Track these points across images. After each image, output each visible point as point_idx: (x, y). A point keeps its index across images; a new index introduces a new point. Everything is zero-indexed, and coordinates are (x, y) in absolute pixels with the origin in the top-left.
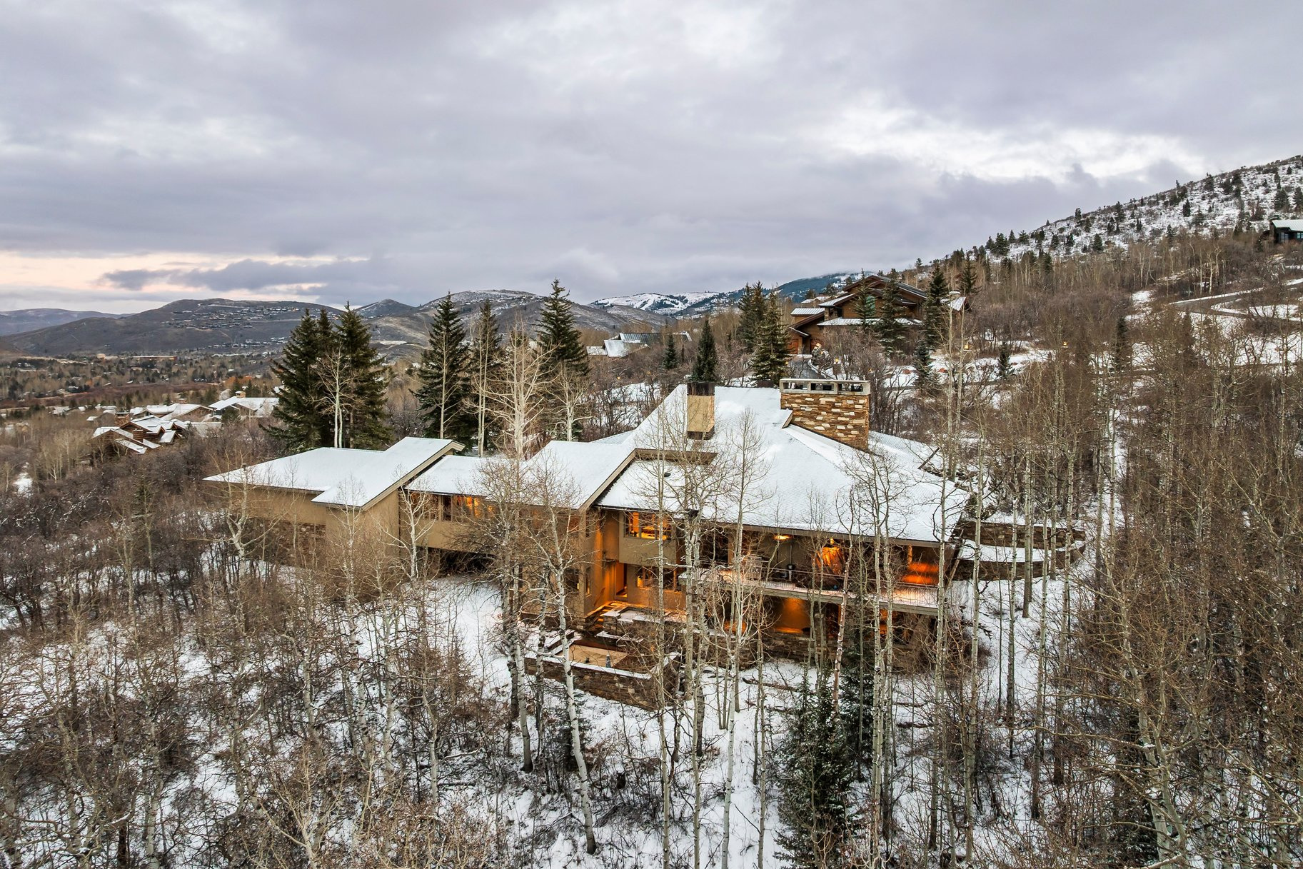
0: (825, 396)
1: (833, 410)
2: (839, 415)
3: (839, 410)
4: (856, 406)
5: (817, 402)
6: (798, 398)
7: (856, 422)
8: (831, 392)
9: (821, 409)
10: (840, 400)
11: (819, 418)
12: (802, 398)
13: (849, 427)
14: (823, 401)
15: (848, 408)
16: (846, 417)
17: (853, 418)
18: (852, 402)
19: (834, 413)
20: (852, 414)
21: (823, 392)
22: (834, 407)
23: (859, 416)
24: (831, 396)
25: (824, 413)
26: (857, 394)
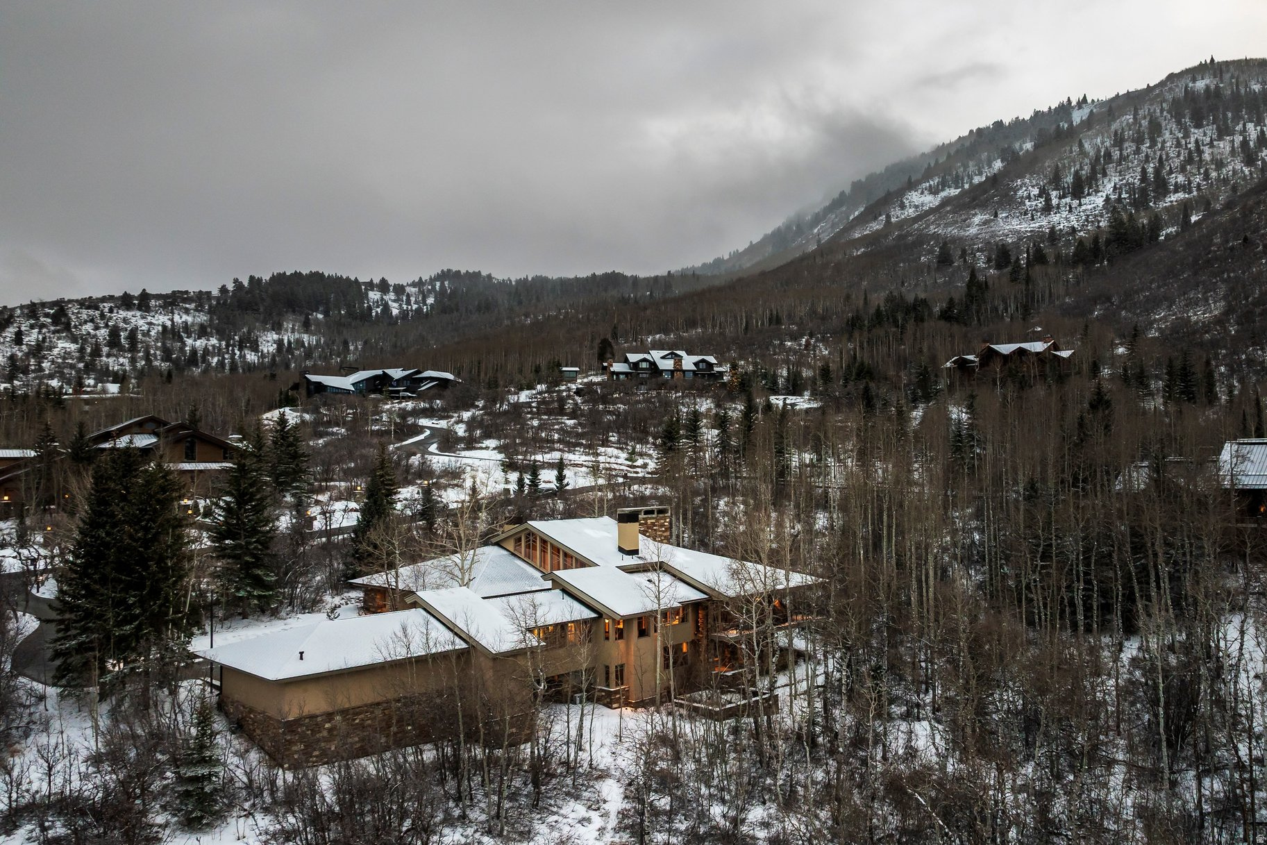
0: (650, 519)
1: (655, 528)
4: (666, 524)
5: (646, 523)
7: (665, 534)
8: (654, 516)
9: (649, 528)
10: (657, 520)
11: (648, 534)
13: (662, 538)
14: (649, 521)
15: (662, 525)
17: (664, 532)
18: (662, 521)
19: (655, 530)
20: (663, 529)
21: (649, 516)
22: (655, 526)
23: (666, 531)
24: (653, 518)
25: (650, 531)
26: (666, 515)
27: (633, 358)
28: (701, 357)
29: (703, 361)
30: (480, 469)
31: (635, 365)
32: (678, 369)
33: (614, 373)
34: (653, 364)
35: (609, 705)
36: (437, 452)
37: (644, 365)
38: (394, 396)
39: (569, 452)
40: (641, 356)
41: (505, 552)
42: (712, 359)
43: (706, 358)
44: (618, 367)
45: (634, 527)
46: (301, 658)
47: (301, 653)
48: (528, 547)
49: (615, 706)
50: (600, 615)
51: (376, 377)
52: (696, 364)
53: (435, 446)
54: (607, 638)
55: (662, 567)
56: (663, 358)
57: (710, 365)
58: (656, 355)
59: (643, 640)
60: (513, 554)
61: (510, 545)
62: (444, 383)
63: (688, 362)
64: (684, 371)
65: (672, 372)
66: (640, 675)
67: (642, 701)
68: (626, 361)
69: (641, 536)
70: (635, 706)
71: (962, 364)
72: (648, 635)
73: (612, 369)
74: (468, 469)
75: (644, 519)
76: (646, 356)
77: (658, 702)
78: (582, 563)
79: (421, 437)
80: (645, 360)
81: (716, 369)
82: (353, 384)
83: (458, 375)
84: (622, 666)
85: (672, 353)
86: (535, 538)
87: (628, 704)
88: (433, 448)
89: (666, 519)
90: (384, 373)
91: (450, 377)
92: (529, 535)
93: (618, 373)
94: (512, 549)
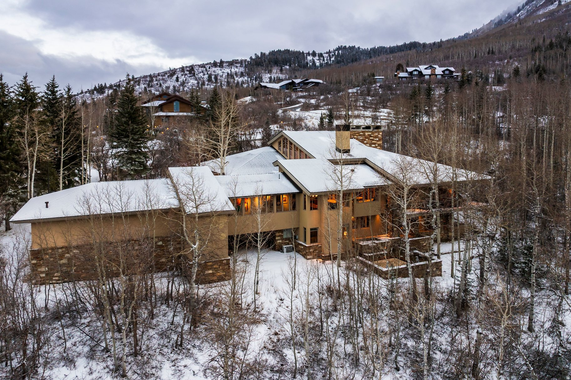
0: (367, 132)
2: (373, 140)
3: (372, 138)
4: (379, 136)
5: (364, 135)
6: (357, 133)
7: (379, 143)
8: (370, 130)
9: (366, 138)
10: (373, 133)
11: (365, 142)
12: (359, 133)
13: (377, 145)
14: (367, 134)
15: (376, 137)
16: (375, 141)
17: (378, 141)
18: (377, 134)
19: (371, 139)
20: (377, 139)
21: (367, 130)
22: (371, 137)
23: (379, 140)
24: (370, 132)
25: (367, 140)
26: (379, 130)
27: (410, 69)
28: (446, 68)
29: (447, 70)
30: (315, 118)
31: (411, 73)
32: (433, 74)
33: (400, 77)
34: (420, 73)
37: (415, 73)
38: (295, 91)
40: (414, 69)
42: (452, 69)
43: (449, 68)
44: (402, 74)
45: (347, 133)
46: (47, 207)
47: (47, 203)
48: (284, 147)
49: (308, 257)
51: (289, 84)
52: (443, 72)
54: (305, 208)
55: (364, 162)
56: (426, 69)
57: (451, 72)
58: (422, 68)
59: (332, 211)
60: (277, 152)
61: (276, 146)
62: (317, 84)
63: (439, 70)
64: (436, 75)
65: (430, 75)
67: (329, 256)
68: (407, 71)
70: (325, 259)
72: (338, 208)
73: (399, 76)
76: (417, 68)
77: (340, 258)
78: (307, 156)
79: (296, 106)
80: (416, 70)
81: (454, 74)
82: (280, 87)
83: (325, 80)
84: (316, 229)
85: (431, 66)
86: (287, 141)
87: (319, 257)
88: (298, 110)
89: (379, 133)
90: (292, 81)
91: (321, 81)
92: (284, 139)
93: (402, 78)
94: (277, 148)
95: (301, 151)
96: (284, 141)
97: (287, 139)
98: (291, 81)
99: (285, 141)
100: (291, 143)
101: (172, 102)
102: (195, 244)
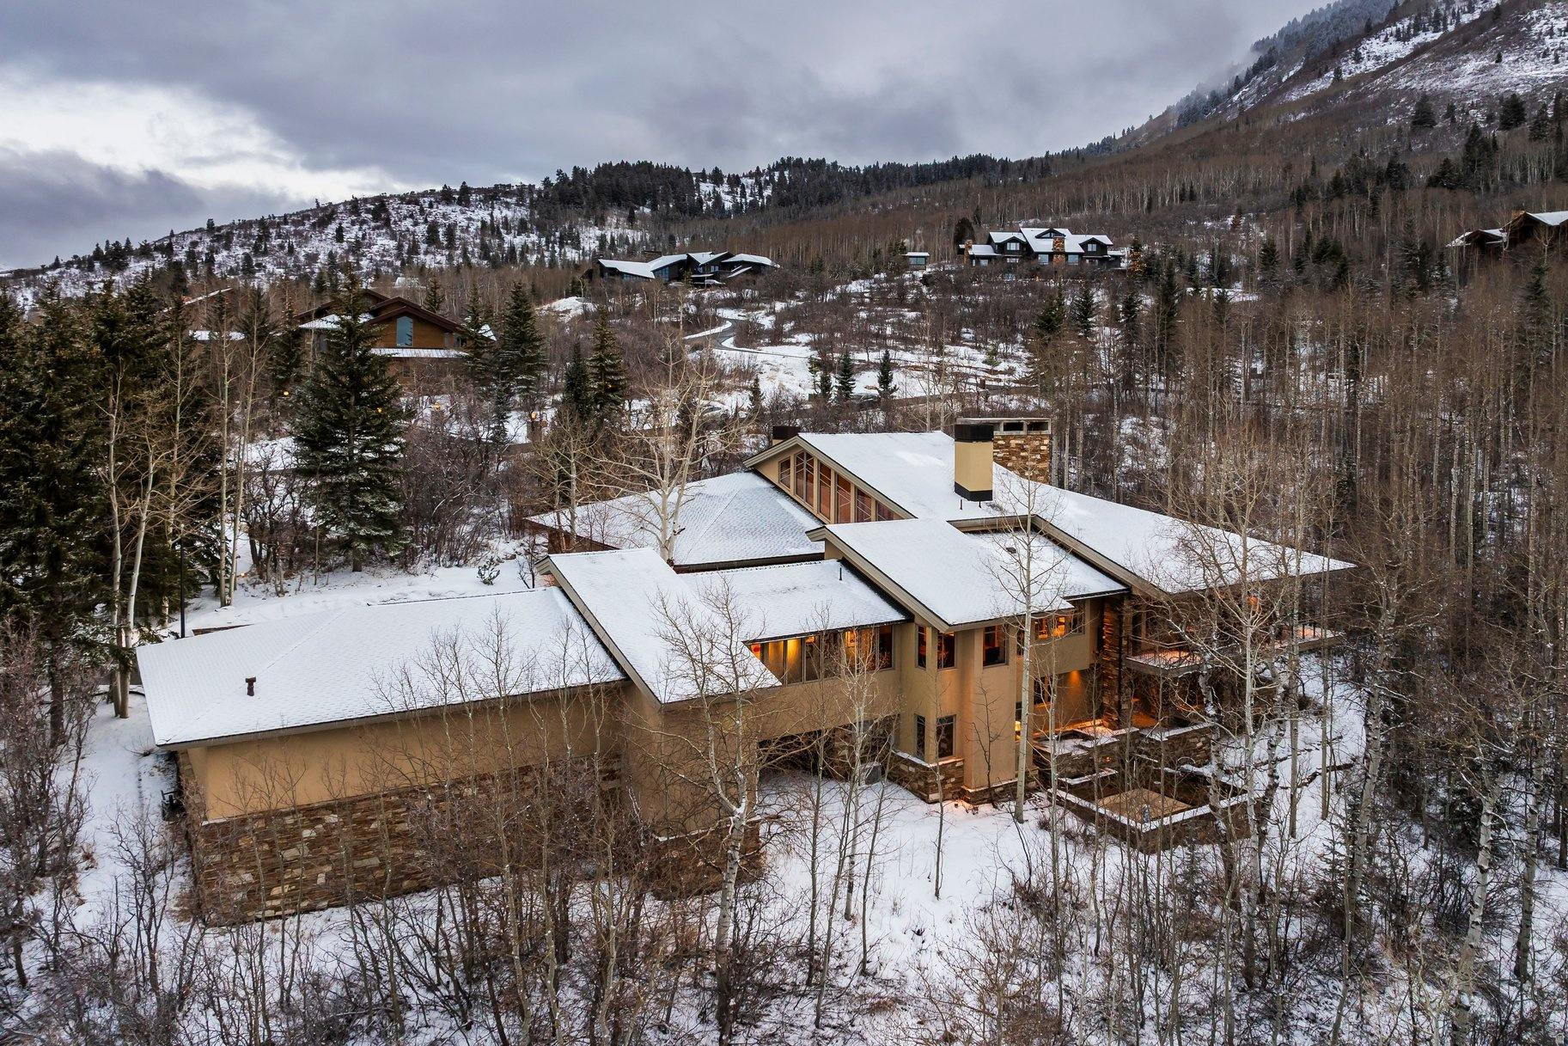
0: (1015, 437)
1: (1023, 454)
2: (1028, 459)
3: (1026, 454)
4: (1042, 448)
5: (1007, 446)
7: (1041, 466)
8: (1022, 433)
9: (1012, 453)
10: (1027, 441)
11: (1010, 464)
13: (1036, 472)
14: (1013, 442)
15: (1036, 451)
16: (1033, 460)
17: (1039, 461)
18: (1037, 443)
19: (1023, 458)
20: (1038, 456)
21: (1015, 433)
22: (1024, 450)
23: (1042, 458)
24: (1021, 437)
25: (1014, 458)
26: (1044, 432)
27: (999, 237)
28: (1089, 237)
29: (1093, 241)
30: (782, 368)
31: (1002, 247)
32: (1058, 252)
33: (973, 257)
34: (1025, 246)
35: (922, 794)
36: (732, 347)
37: (1013, 247)
38: (698, 284)
39: (906, 350)
40: (1008, 236)
41: (763, 484)
42: (1105, 239)
43: (1098, 237)
44: (978, 249)
45: (987, 448)
46: (251, 692)
47: (251, 682)
48: (798, 475)
49: (933, 797)
50: (910, 616)
51: (680, 263)
52: (1083, 245)
53: (732, 339)
54: (922, 661)
55: (1034, 526)
56: (1039, 237)
57: (1102, 247)
58: (1029, 234)
59: (995, 671)
60: (776, 488)
61: (773, 473)
62: (757, 268)
63: (1073, 243)
64: (1067, 254)
65: (1051, 255)
66: (985, 741)
67: (990, 790)
68: (990, 241)
69: (997, 468)
70: (976, 800)
71: (1480, 242)
72: (1003, 661)
73: (971, 253)
74: (766, 368)
75: (1004, 438)
76: (1016, 235)
77: (1021, 789)
78: (887, 512)
79: (718, 330)
80: (1014, 240)
81: (1110, 253)
82: (654, 271)
83: (777, 258)
84: (950, 719)
85: (1051, 231)
86: (812, 462)
87: (961, 795)
88: (729, 342)
89: (1042, 440)
90: (689, 257)
91: (767, 261)
92: (802, 455)
93: (979, 258)
94: (775, 479)
95: (860, 493)
96: (798, 461)
97: (809, 456)
98: (684, 257)
99: (805, 462)
100: (825, 470)
101: (391, 319)
102: (739, 806)
